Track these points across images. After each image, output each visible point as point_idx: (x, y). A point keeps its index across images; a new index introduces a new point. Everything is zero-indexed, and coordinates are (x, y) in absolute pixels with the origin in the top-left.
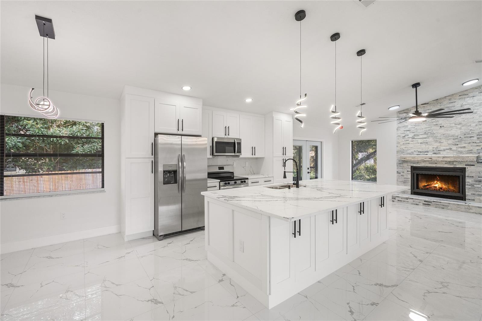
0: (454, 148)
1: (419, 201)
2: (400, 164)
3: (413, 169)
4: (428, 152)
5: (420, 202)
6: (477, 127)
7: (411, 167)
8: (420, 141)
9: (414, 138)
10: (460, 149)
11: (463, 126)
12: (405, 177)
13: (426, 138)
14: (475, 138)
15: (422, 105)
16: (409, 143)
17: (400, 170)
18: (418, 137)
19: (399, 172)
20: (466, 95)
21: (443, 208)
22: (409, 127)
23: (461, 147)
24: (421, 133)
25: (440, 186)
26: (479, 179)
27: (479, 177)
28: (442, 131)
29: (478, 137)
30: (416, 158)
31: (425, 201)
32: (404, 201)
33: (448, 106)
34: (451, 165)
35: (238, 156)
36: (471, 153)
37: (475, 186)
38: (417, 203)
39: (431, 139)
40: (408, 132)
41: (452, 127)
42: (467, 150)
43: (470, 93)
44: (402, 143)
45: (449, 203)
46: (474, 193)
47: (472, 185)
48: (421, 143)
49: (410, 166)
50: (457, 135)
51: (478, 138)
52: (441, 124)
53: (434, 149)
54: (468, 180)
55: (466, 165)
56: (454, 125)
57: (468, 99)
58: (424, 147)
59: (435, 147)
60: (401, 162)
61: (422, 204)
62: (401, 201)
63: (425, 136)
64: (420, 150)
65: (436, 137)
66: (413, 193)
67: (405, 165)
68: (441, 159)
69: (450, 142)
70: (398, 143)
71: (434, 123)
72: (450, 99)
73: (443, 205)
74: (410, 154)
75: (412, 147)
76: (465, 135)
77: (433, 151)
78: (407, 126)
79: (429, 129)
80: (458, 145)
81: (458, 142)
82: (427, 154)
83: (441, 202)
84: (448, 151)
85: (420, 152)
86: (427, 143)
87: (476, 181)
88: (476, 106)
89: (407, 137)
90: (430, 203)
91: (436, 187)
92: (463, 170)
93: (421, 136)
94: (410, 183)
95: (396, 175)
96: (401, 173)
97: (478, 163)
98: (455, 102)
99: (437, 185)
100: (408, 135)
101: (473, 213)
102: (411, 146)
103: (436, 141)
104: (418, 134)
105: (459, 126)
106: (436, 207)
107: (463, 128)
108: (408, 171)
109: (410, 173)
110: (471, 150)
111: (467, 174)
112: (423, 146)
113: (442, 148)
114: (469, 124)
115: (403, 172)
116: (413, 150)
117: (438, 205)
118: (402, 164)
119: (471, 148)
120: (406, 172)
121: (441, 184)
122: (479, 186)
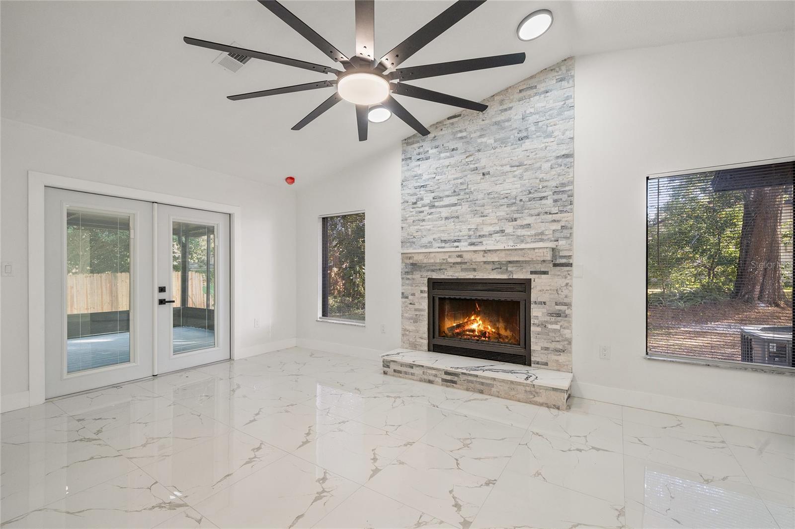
0: (509, 228)
1: (434, 372)
2: (407, 273)
3: (434, 284)
4: (459, 241)
5: (436, 376)
6: (553, 172)
7: (429, 280)
8: (445, 212)
9: (434, 206)
10: (520, 232)
11: (526, 170)
12: (417, 306)
13: (455, 205)
14: (549, 202)
15: (449, 118)
16: (424, 220)
17: (408, 290)
18: (442, 203)
19: (405, 294)
20: (531, 88)
21: (481, 392)
22: (425, 177)
23: (522, 227)
24: (447, 193)
25: (482, 328)
26: (558, 307)
27: (556, 304)
28: (486, 185)
29: (556, 197)
30: (432, 255)
31: (447, 373)
32: (406, 373)
33: (499, 118)
34: (502, 273)
36: (542, 240)
37: (550, 326)
38: (431, 378)
39: (464, 208)
40: (422, 192)
41: (504, 173)
42: (533, 232)
43: (540, 82)
44: (410, 220)
45: (494, 379)
46: (547, 345)
47: (543, 325)
48: (446, 218)
49: (426, 280)
50: (514, 193)
51: (555, 201)
52: (484, 168)
53: (471, 233)
54: (537, 313)
55: (532, 273)
56: (507, 168)
57: (537, 98)
58: (452, 229)
59: (473, 227)
60: (412, 267)
61: (440, 381)
62: (400, 372)
63: (454, 200)
64: (445, 237)
65: (474, 201)
66: (434, 348)
67: (417, 276)
68: (480, 258)
69: (502, 212)
70: (404, 220)
71: (472, 166)
72: (501, 102)
73: (482, 384)
74: (426, 247)
75: (429, 230)
76: (530, 193)
77: (470, 236)
78: (421, 175)
79: (460, 181)
80: (516, 220)
81: (517, 211)
82: (457, 247)
83: (477, 376)
84: (497, 237)
85: (445, 241)
86: (458, 217)
87: (551, 315)
88: (551, 117)
89: (419, 204)
90: (456, 379)
91: (473, 331)
92: (525, 285)
93: (447, 201)
94: (426, 322)
95: (399, 300)
96: (410, 297)
97: (555, 265)
98: (510, 108)
99: (474, 326)
100: (422, 199)
101: (541, 405)
102: (428, 225)
103: (475, 213)
104: (441, 195)
105: (519, 171)
106: (467, 390)
107: (527, 175)
108: (422, 292)
109: (426, 295)
110: (542, 233)
111: (534, 296)
112: (451, 225)
113: (487, 230)
114: (538, 165)
115: (413, 295)
116: (430, 238)
117: (472, 382)
118: (411, 273)
119: (542, 227)
120: (418, 294)
121: (484, 322)
122: (557, 327)
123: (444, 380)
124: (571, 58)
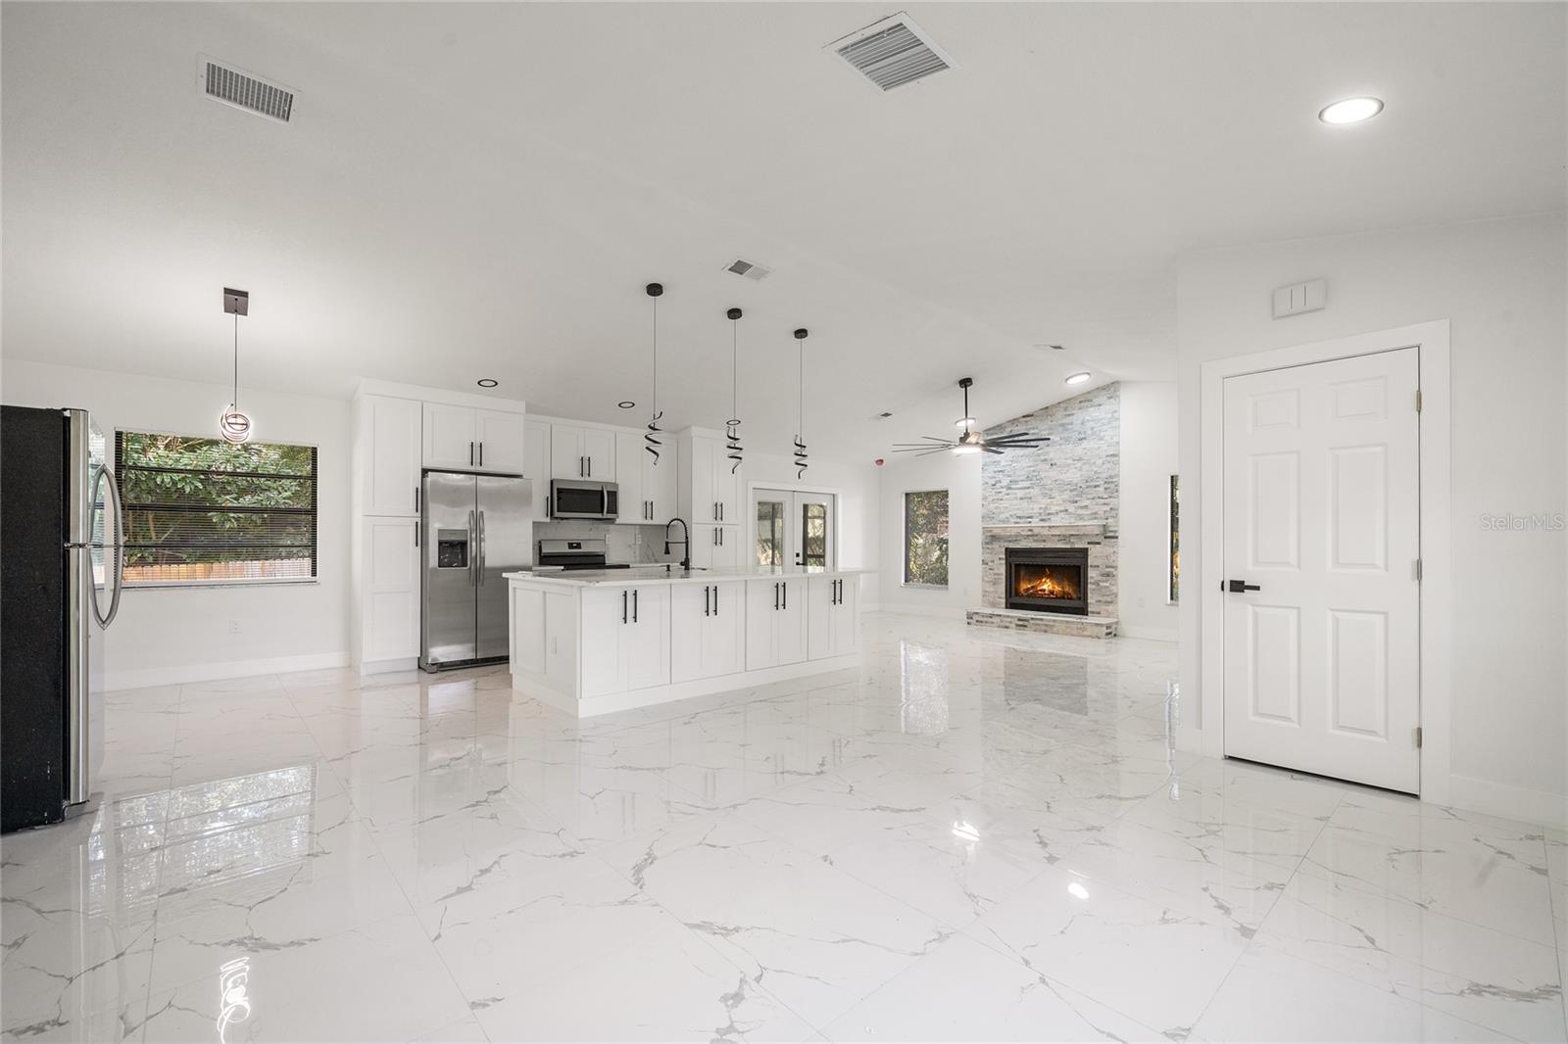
0: (1071, 508)
1: (1009, 620)
2: (987, 543)
3: (1009, 552)
4: (1031, 517)
5: (1011, 622)
6: (1104, 467)
7: (1006, 549)
8: (1020, 494)
9: (1010, 488)
10: (1080, 512)
11: (1084, 464)
12: (996, 571)
13: (1029, 488)
14: (1101, 489)
15: (1024, 417)
16: (1002, 500)
17: (988, 557)
18: (1018, 486)
19: (986, 561)
20: (1088, 401)
21: (1046, 631)
22: (1003, 463)
23: (1082, 508)
24: (1021, 478)
25: (1051, 588)
26: (1108, 570)
27: (1107, 567)
28: (1053, 473)
29: (1106, 486)
30: (1008, 529)
31: (1019, 620)
32: (986, 622)
33: (1064, 421)
34: (1066, 543)
35: (612, 521)
36: (1096, 518)
37: (1102, 584)
38: (1007, 624)
39: (1035, 491)
40: (1001, 475)
41: (1068, 465)
42: (1089, 512)
43: (1096, 397)
44: (990, 499)
45: (1055, 621)
46: (1100, 599)
47: (1097, 583)
48: (1022, 499)
49: (1004, 550)
50: (1075, 481)
51: (1106, 489)
52: (1051, 460)
53: (1042, 511)
54: (1092, 574)
55: (1089, 543)
56: (1070, 461)
57: (1092, 409)
58: (1026, 508)
59: (1043, 506)
60: (992, 538)
61: (1014, 626)
62: (982, 622)
63: (1027, 484)
64: (1020, 513)
65: (1044, 486)
66: (1010, 605)
67: (996, 545)
68: (1046, 532)
69: (1066, 495)
70: (985, 498)
71: (1042, 458)
72: (1066, 409)
73: (1046, 625)
74: (1003, 522)
75: (1006, 508)
76: (1087, 482)
77: (1040, 514)
78: (999, 462)
79: (1032, 469)
80: (1076, 502)
81: (1078, 495)
82: (1030, 522)
83: (1042, 620)
84: (1062, 515)
85: (1020, 517)
86: (1030, 498)
87: (1103, 575)
88: (1104, 424)
89: (998, 485)
90: (1026, 623)
91: (1044, 590)
92: (1085, 551)
93: (1021, 485)
94: (1004, 584)
95: (980, 566)
96: (990, 564)
97: (1105, 537)
98: (1073, 414)
99: (1045, 587)
100: (1000, 482)
101: (1088, 636)
102: (1004, 504)
103: (1044, 495)
104: (1017, 479)
105: (1079, 464)
106: (1035, 631)
107: (1085, 467)
108: (1000, 559)
109: (1004, 562)
110: (1096, 513)
111: (1090, 562)
112: (1025, 504)
113: (1054, 509)
114: (1093, 461)
115: (993, 561)
116: (1007, 515)
117: (1038, 625)
118: (991, 543)
119: (1096, 509)
120: (997, 561)
121: (1053, 583)
122: (1108, 584)
123: (1017, 625)
124: (1117, 382)
